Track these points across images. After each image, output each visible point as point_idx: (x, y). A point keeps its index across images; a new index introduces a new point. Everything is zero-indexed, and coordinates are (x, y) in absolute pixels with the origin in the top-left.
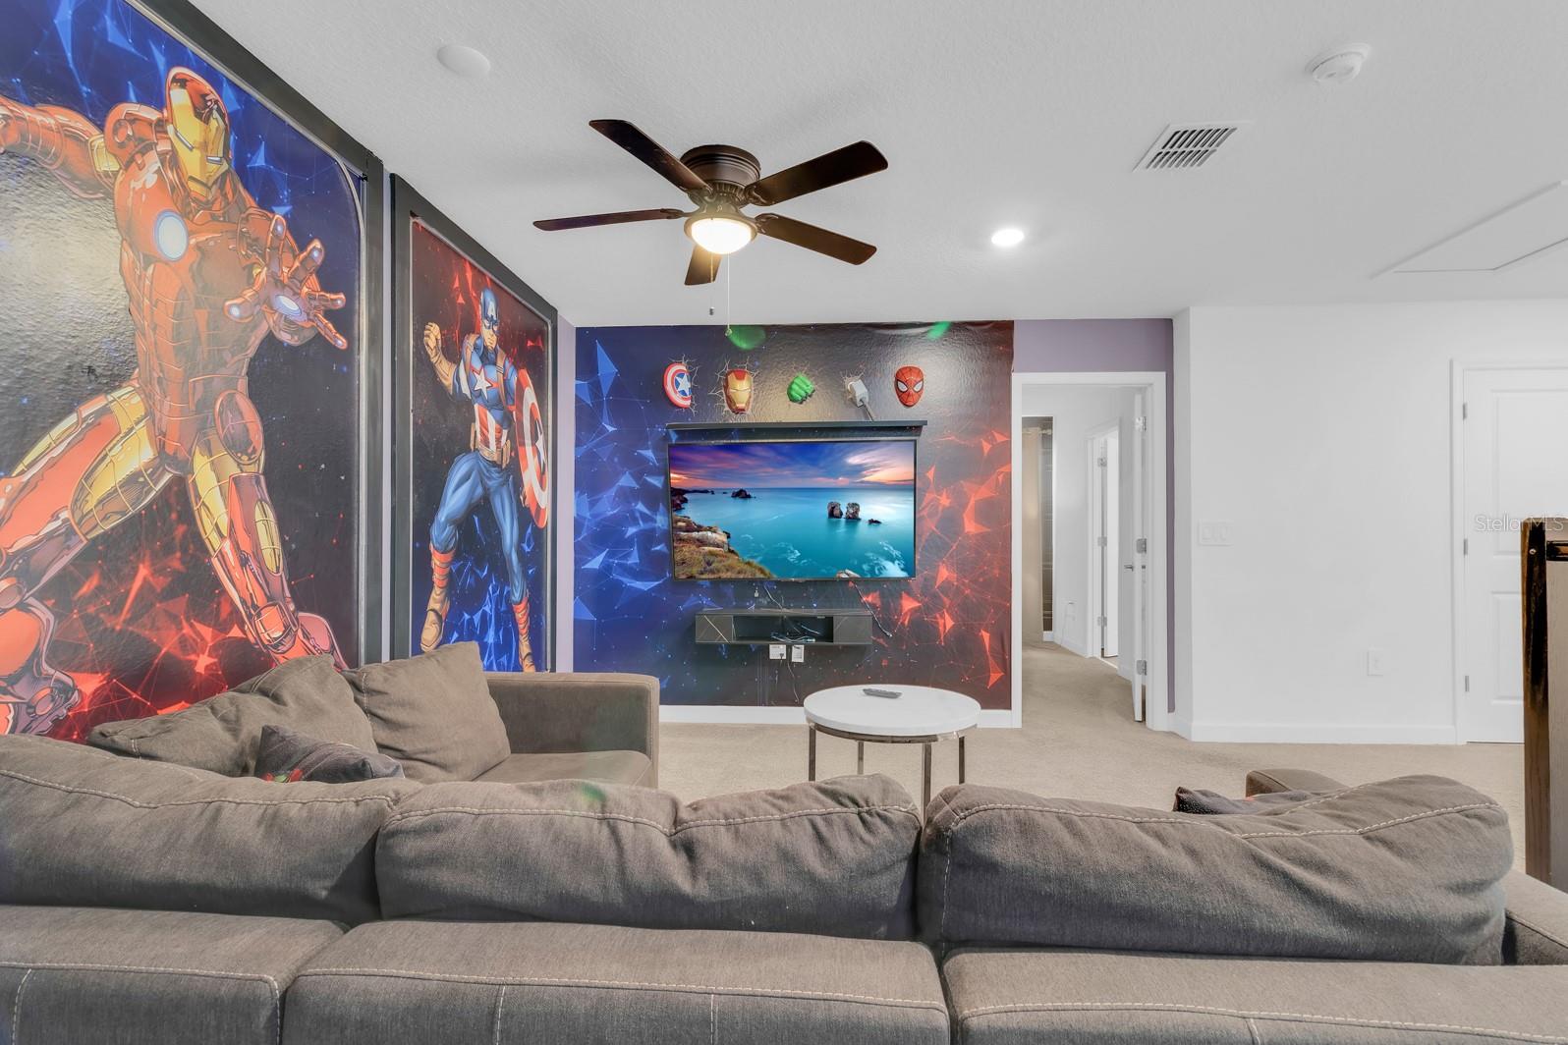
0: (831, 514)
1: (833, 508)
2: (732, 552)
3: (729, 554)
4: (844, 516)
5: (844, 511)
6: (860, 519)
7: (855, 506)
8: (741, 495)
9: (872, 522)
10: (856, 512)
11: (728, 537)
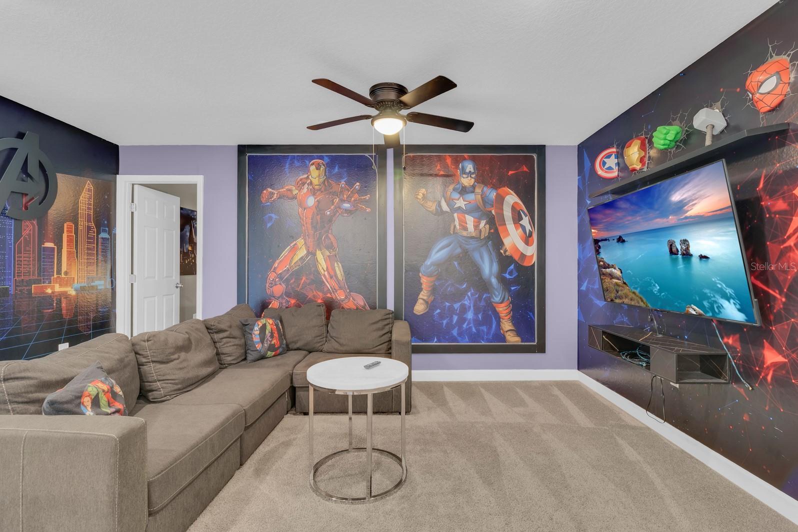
0: (671, 252)
1: (671, 245)
2: (625, 283)
3: (624, 285)
4: (680, 253)
5: (679, 247)
6: (691, 255)
7: (685, 242)
8: (621, 240)
9: (703, 257)
10: (688, 248)
11: (621, 273)
